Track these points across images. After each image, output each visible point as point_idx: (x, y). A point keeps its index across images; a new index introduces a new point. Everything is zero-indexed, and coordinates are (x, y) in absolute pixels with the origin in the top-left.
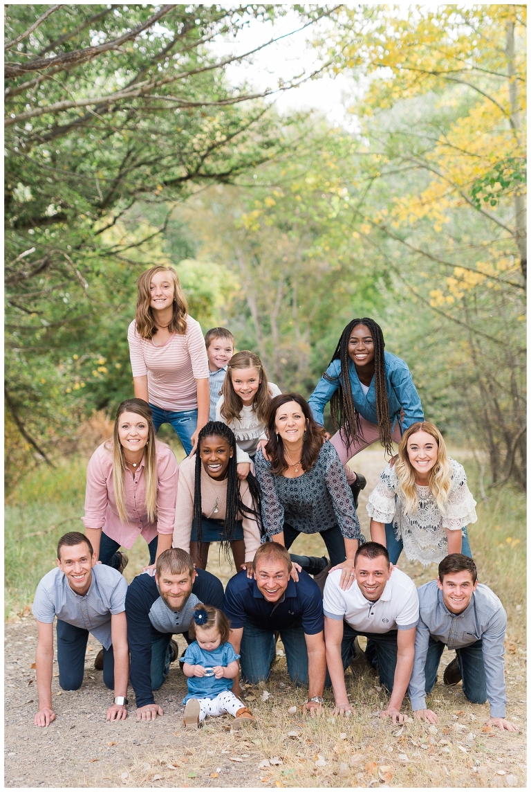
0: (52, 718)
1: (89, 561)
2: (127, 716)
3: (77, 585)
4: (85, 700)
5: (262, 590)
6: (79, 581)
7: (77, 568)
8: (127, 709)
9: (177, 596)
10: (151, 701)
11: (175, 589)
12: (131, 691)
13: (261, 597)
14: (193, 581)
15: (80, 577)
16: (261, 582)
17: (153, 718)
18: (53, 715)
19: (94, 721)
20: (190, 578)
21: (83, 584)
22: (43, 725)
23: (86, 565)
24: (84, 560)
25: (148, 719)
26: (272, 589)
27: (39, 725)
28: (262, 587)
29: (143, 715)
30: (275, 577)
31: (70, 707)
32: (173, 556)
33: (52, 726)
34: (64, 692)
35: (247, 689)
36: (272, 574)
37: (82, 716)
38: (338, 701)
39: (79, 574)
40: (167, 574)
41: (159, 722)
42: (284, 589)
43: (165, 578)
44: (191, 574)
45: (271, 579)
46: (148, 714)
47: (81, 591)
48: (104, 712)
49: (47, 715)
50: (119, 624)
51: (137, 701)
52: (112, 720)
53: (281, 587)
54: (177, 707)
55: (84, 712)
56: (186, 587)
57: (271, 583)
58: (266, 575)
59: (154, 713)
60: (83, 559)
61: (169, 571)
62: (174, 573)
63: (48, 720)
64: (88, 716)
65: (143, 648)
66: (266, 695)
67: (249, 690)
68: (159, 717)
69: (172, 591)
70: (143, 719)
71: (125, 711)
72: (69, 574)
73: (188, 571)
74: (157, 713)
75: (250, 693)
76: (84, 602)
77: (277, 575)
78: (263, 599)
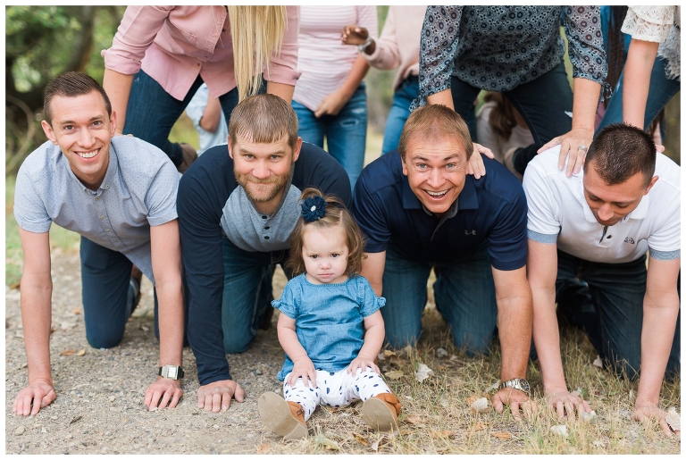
0: (47, 399)
1: (105, 125)
2: (180, 400)
3: (85, 169)
4: (119, 365)
5: (418, 192)
6: (89, 162)
7: (85, 137)
8: (182, 386)
9: (262, 180)
10: (224, 373)
11: (260, 169)
12: (190, 356)
13: (416, 206)
14: (296, 156)
15: (91, 155)
16: (417, 177)
17: (225, 407)
18: (51, 393)
19: (120, 409)
20: (289, 150)
21: (96, 167)
22: (26, 412)
23: (102, 133)
24: (96, 123)
25: (216, 408)
26: (436, 189)
27: (20, 413)
28: (419, 187)
29: (208, 400)
30: (442, 167)
31: (90, 377)
32: (260, 108)
33: (44, 414)
34: (91, 350)
35: (388, 358)
36: (436, 161)
37: (101, 397)
38: (548, 386)
39: (89, 149)
40: (245, 142)
41: (234, 417)
42: (459, 190)
43: (243, 147)
44: (292, 142)
45: (435, 172)
46: (217, 398)
47: (90, 180)
48: (140, 391)
49: (38, 395)
50: (165, 241)
51: (200, 374)
52: (153, 408)
53: (454, 186)
54: (269, 384)
55: (107, 390)
56: (281, 166)
57: (435, 178)
58: (425, 164)
59: (227, 398)
60: (94, 122)
61: (249, 134)
62: (259, 139)
63: (37, 403)
64: (112, 398)
65: (212, 281)
66: (424, 372)
67: (391, 361)
68: (235, 405)
69: (255, 173)
70: (207, 408)
71: (178, 391)
72: (69, 149)
73: (286, 138)
74: (233, 397)
75: (392, 365)
76: (100, 203)
77: (447, 164)
78: (420, 210)
